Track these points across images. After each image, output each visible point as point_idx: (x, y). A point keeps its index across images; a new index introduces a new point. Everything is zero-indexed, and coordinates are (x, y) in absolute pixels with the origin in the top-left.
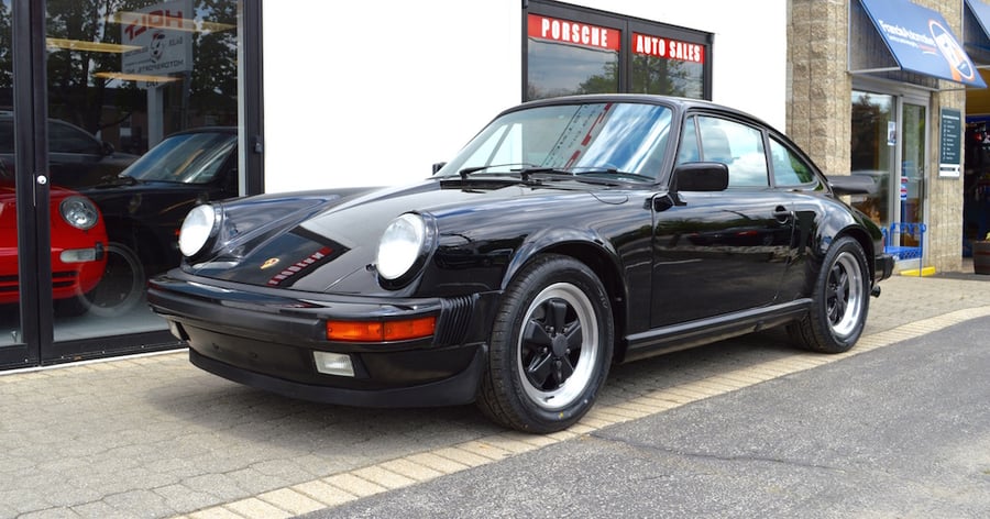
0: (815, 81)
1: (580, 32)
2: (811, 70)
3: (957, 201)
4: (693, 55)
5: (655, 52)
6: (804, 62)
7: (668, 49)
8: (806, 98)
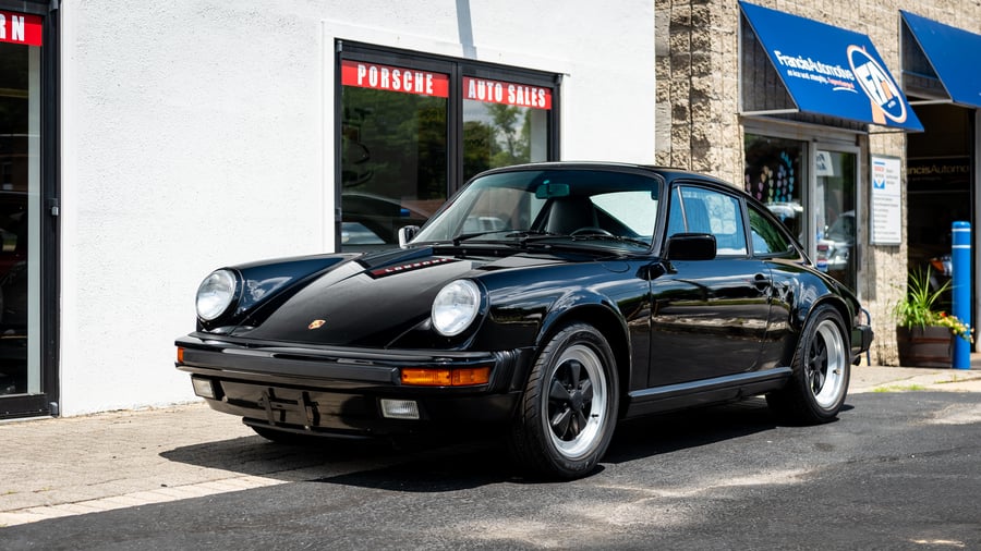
0: (697, 125)
1: (401, 79)
2: (692, 112)
3: (897, 273)
4: (537, 100)
5: (490, 98)
6: (684, 102)
7: (506, 95)
8: (687, 146)
